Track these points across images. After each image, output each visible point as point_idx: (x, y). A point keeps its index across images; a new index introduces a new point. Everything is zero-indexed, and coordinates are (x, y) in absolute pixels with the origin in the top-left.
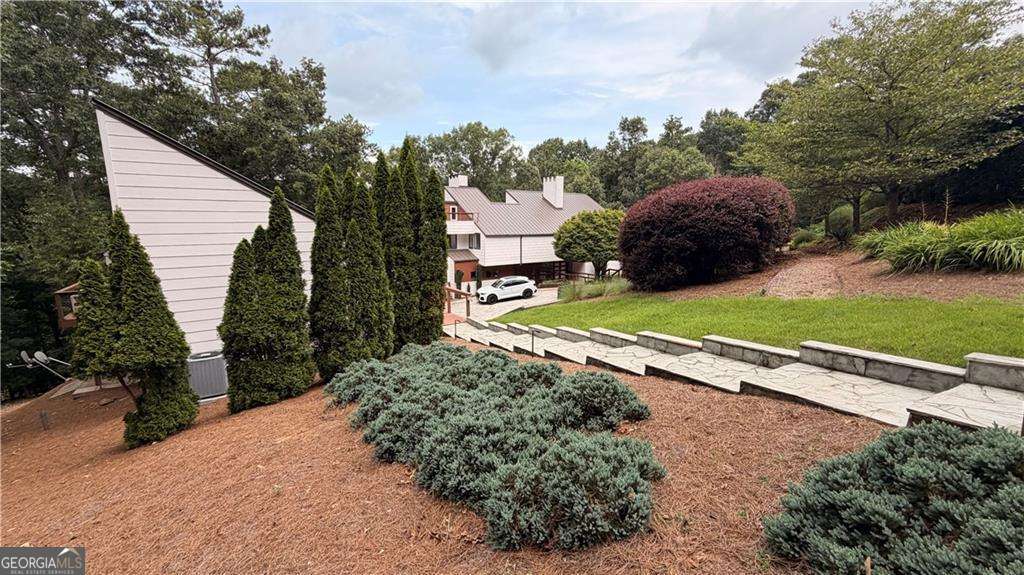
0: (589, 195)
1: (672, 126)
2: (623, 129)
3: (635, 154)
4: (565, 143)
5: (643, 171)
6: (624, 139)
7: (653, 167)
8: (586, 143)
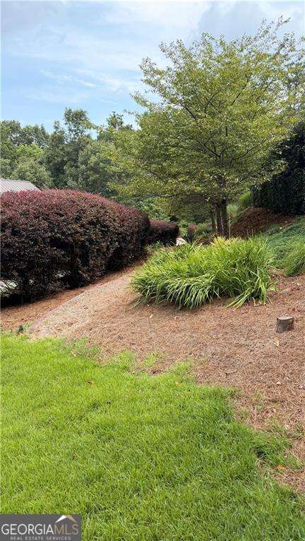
0: (33, 183)
1: (114, 122)
2: (68, 119)
3: (78, 146)
4: (22, 126)
5: (85, 163)
6: (70, 130)
7: (93, 159)
8: (43, 129)
